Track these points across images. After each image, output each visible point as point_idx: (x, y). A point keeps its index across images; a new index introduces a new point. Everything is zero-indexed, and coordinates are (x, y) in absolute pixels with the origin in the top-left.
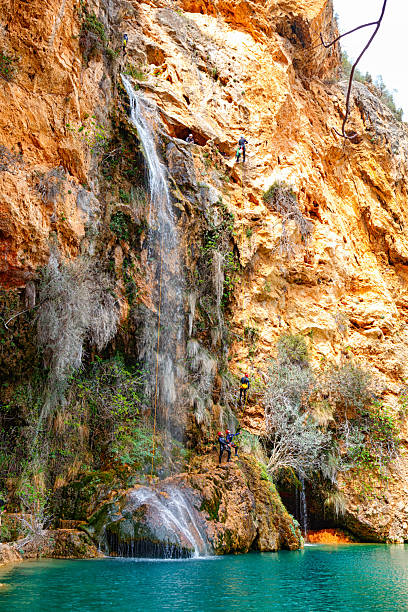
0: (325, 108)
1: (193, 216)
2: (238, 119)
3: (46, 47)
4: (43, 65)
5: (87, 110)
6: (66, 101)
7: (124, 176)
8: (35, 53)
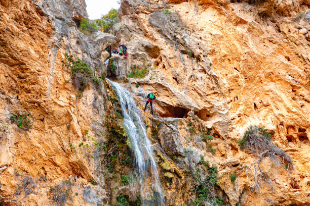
0: (297, 42)
1: (183, 177)
2: (212, 86)
3: (45, 99)
4: (47, 111)
5: (86, 128)
6: (68, 128)
7: (123, 164)
8: (39, 105)
